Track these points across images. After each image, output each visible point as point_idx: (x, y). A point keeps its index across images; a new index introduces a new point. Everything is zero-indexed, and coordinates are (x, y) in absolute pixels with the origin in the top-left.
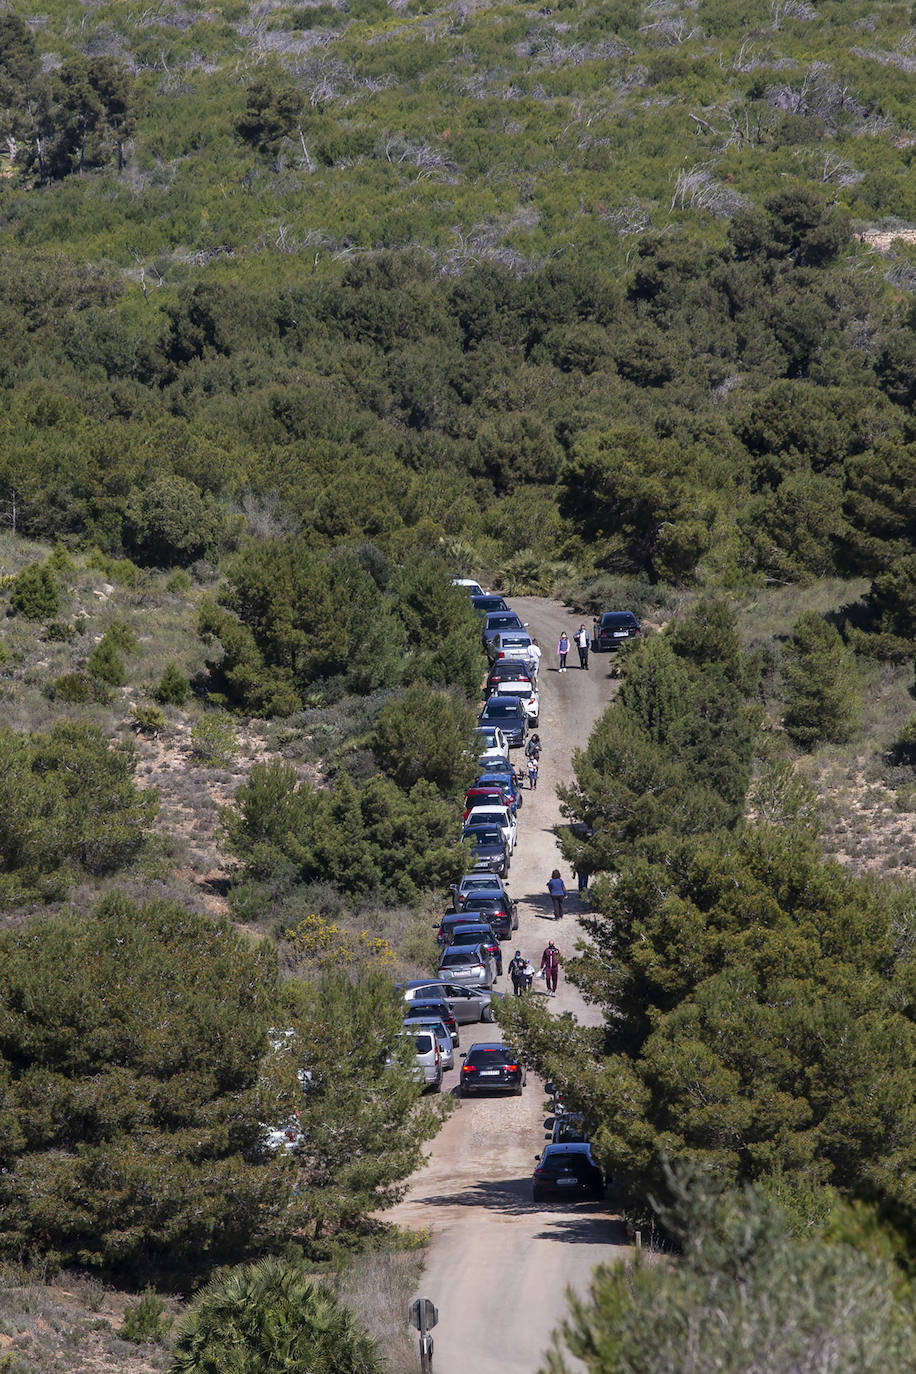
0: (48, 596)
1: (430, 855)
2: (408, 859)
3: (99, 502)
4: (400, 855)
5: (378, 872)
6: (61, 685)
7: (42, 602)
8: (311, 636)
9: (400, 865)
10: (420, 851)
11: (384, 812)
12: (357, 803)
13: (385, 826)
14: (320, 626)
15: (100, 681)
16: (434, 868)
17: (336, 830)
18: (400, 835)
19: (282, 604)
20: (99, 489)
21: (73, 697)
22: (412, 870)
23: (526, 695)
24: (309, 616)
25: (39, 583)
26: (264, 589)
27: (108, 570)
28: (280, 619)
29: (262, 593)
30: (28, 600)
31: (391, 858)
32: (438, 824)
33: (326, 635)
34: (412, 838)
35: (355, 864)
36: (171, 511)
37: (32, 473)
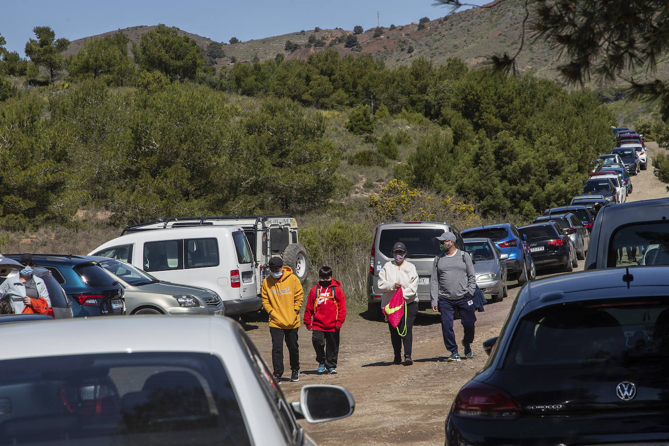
0: (367, 123)
1: (550, 187)
2: (532, 190)
3: (415, 97)
4: (526, 189)
5: (508, 203)
7: (363, 126)
8: (506, 123)
9: (525, 197)
10: (543, 186)
11: (513, 156)
12: (491, 151)
13: (512, 168)
14: (511, 117)
15: (383, 155)
16: (553, 198)
18: (526, 172)
19: (488, 103)
20: (415, 90)
21: (364, 162)
22: (534, 200)
23: (638, 149)
25: (362, 116)
26: (477, 95)
27: (408, 119)
28: (487, 112)
29: (476, 98)
30: (356, 125)
31: (518, 192)
32: (556, 164)
34: (535, 175)
35: (489, 197)
36: (448, 94)
37: (381, 85)
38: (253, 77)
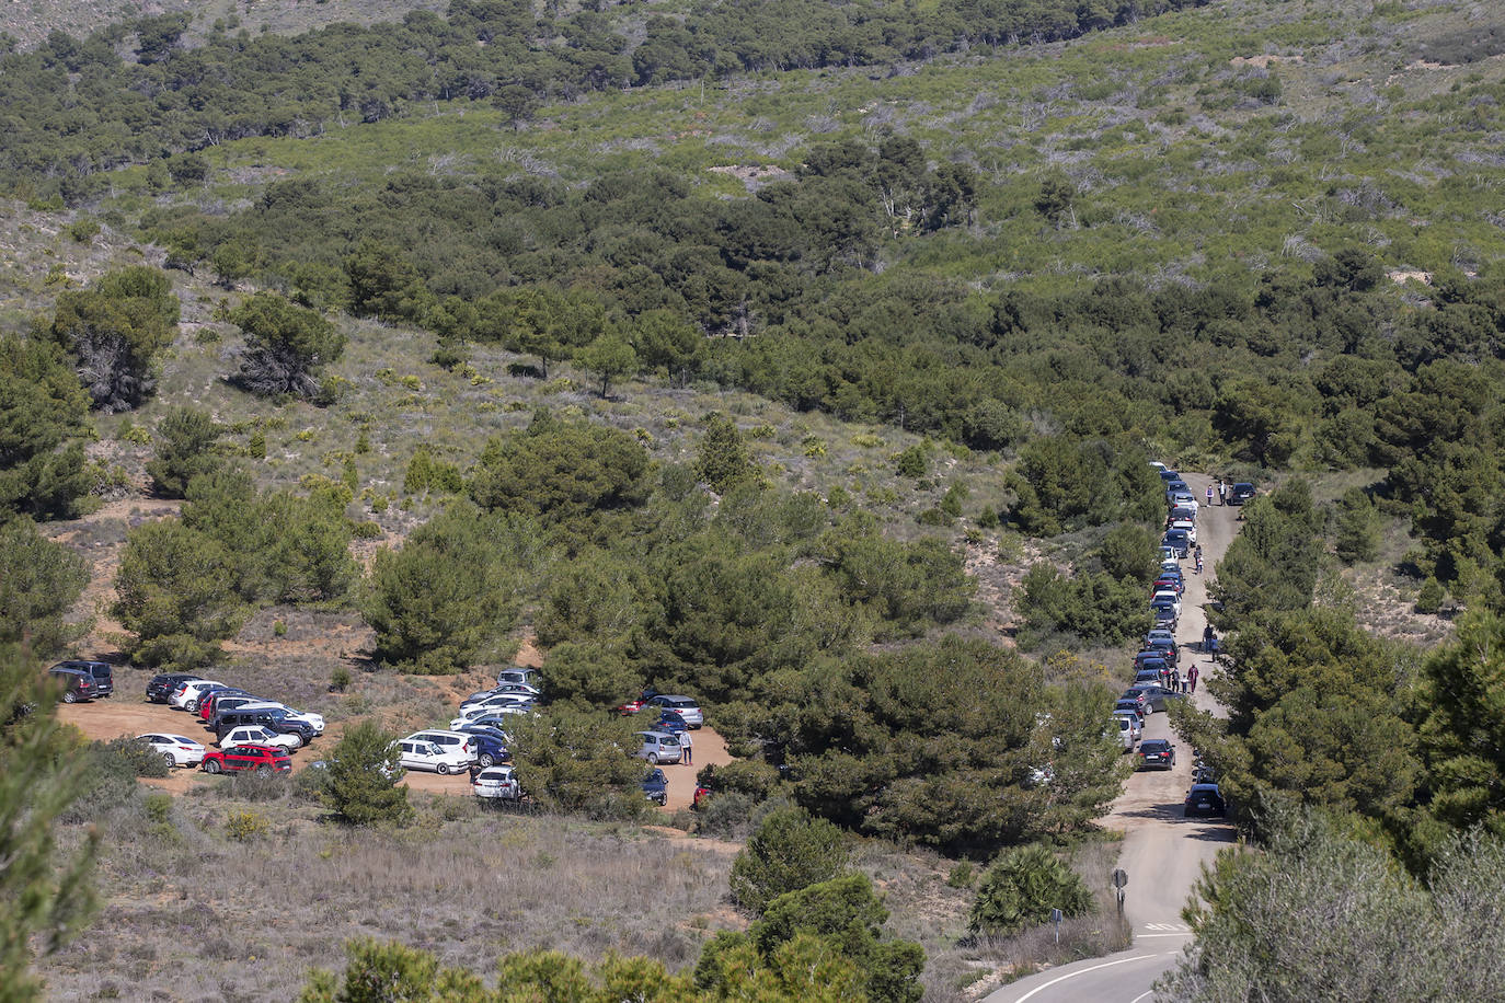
0: (920, 465)
1: (1132, 618)
2: (1119, 620)
3: (950, 413)
4: (1114, 617)
5: (1102, 627)
6: (925, 515)
7: (916, 468)
8: (1068, 492)
9: (1114, 624)
10: (1126, 615)
11: (1106, 593)
12: (1091, 587)
13: (1106, 601)
14: (1073, 487)
15: (947, 514)
16: (1134, 626)
17: (1078, 602)
18: (1115, 606)
19: (1052, 474)
20: (950, 405)
21: (932, 522)
22: (1121, 627)
23: (1190, 529)
24: (1067, 480)
25: (915, 457)
26: (1042, 464)
27: (954, 451)
28: (1051, 482)
29: (1040, 467)
30: (908, 467)
31: (1109, 619)
32: (1136, 601)
33: (1076, 491)
34: (1121, 608)
35: (1089, 622)
36: (991, 419)
37: (913, 396)
38: (761, 372)
